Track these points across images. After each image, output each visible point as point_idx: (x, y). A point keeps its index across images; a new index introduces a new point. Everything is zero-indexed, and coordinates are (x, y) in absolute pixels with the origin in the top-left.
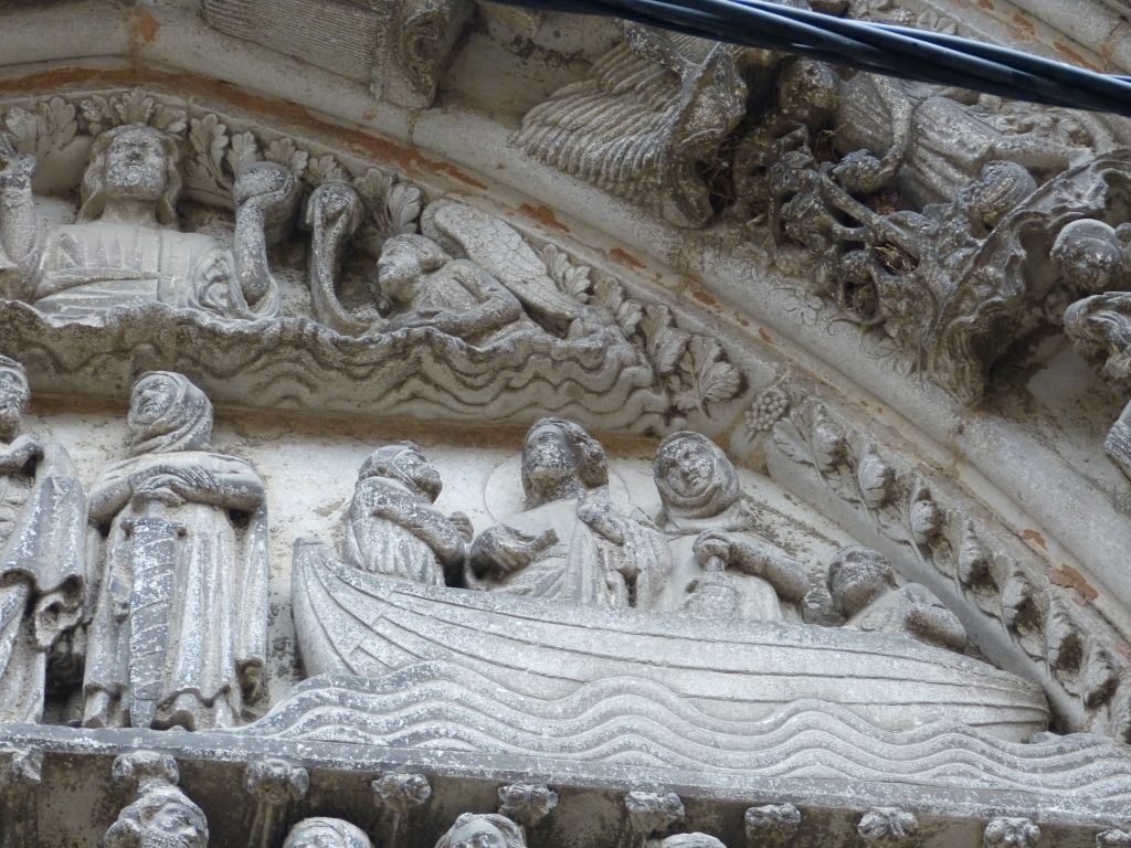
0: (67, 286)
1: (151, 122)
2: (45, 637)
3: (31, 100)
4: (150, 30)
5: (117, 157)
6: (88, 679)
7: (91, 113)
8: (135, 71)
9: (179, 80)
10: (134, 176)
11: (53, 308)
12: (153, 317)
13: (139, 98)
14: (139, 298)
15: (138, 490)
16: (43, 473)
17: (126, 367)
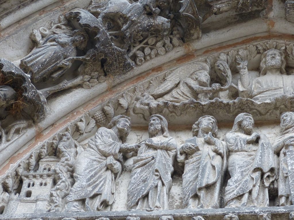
0: (260, 93)
1: (276, 48)
2: (267, 184)
3: (244, 46)
4: (273, 24)
5: (268, 58)
6: (280, 194)
7: (260, 48)
8: (270, 36)
9: (282, 36)
10: (273, 62)
11: (257, 99)
12: (284, 98)
13: (272, 42)
14: (279, 94)
15: (286, 143)
16: (261, 142)
17: (278, 112)
